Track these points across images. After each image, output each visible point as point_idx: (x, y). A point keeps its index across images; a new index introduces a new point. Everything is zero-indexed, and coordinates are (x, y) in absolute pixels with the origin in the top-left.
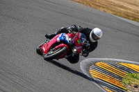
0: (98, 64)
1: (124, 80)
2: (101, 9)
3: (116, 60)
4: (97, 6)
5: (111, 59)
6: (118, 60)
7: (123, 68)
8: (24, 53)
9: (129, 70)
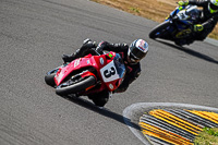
0: (153, 112)
1: (197, 140)
2: (157, 18)
3: (183, 105)
4: (151, 13)
5: (175, 104)
6: (187, 105)
7: (195, 119)
8: (28, 95)
9: (205, 123)
